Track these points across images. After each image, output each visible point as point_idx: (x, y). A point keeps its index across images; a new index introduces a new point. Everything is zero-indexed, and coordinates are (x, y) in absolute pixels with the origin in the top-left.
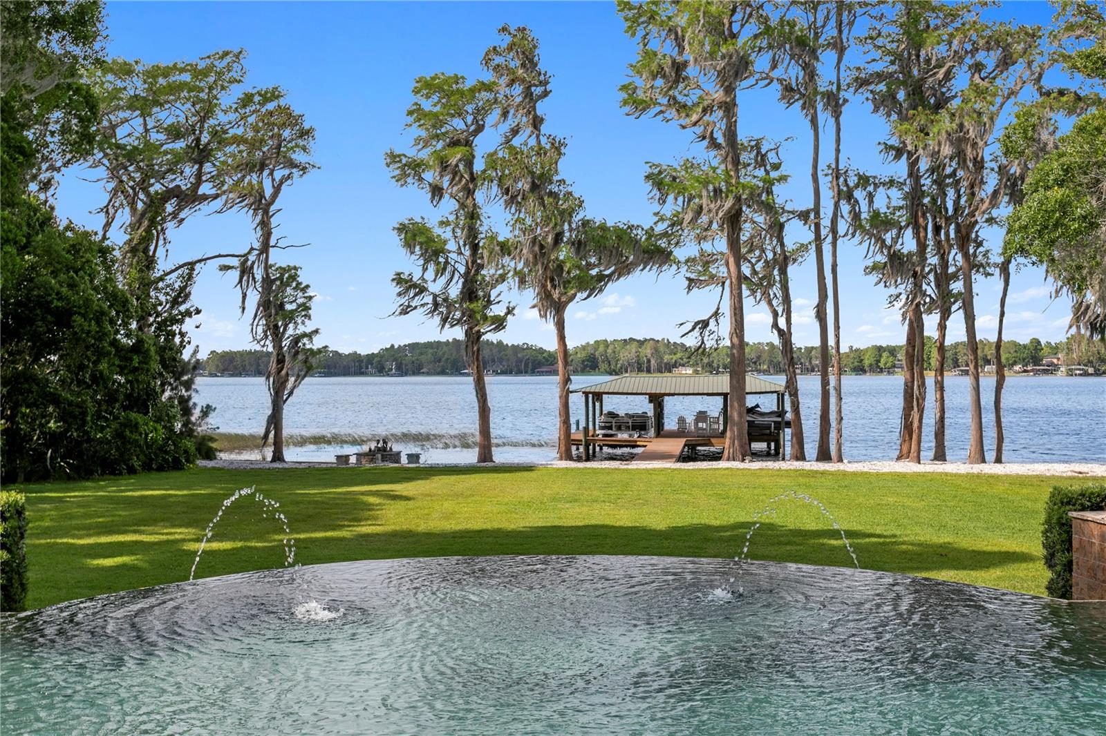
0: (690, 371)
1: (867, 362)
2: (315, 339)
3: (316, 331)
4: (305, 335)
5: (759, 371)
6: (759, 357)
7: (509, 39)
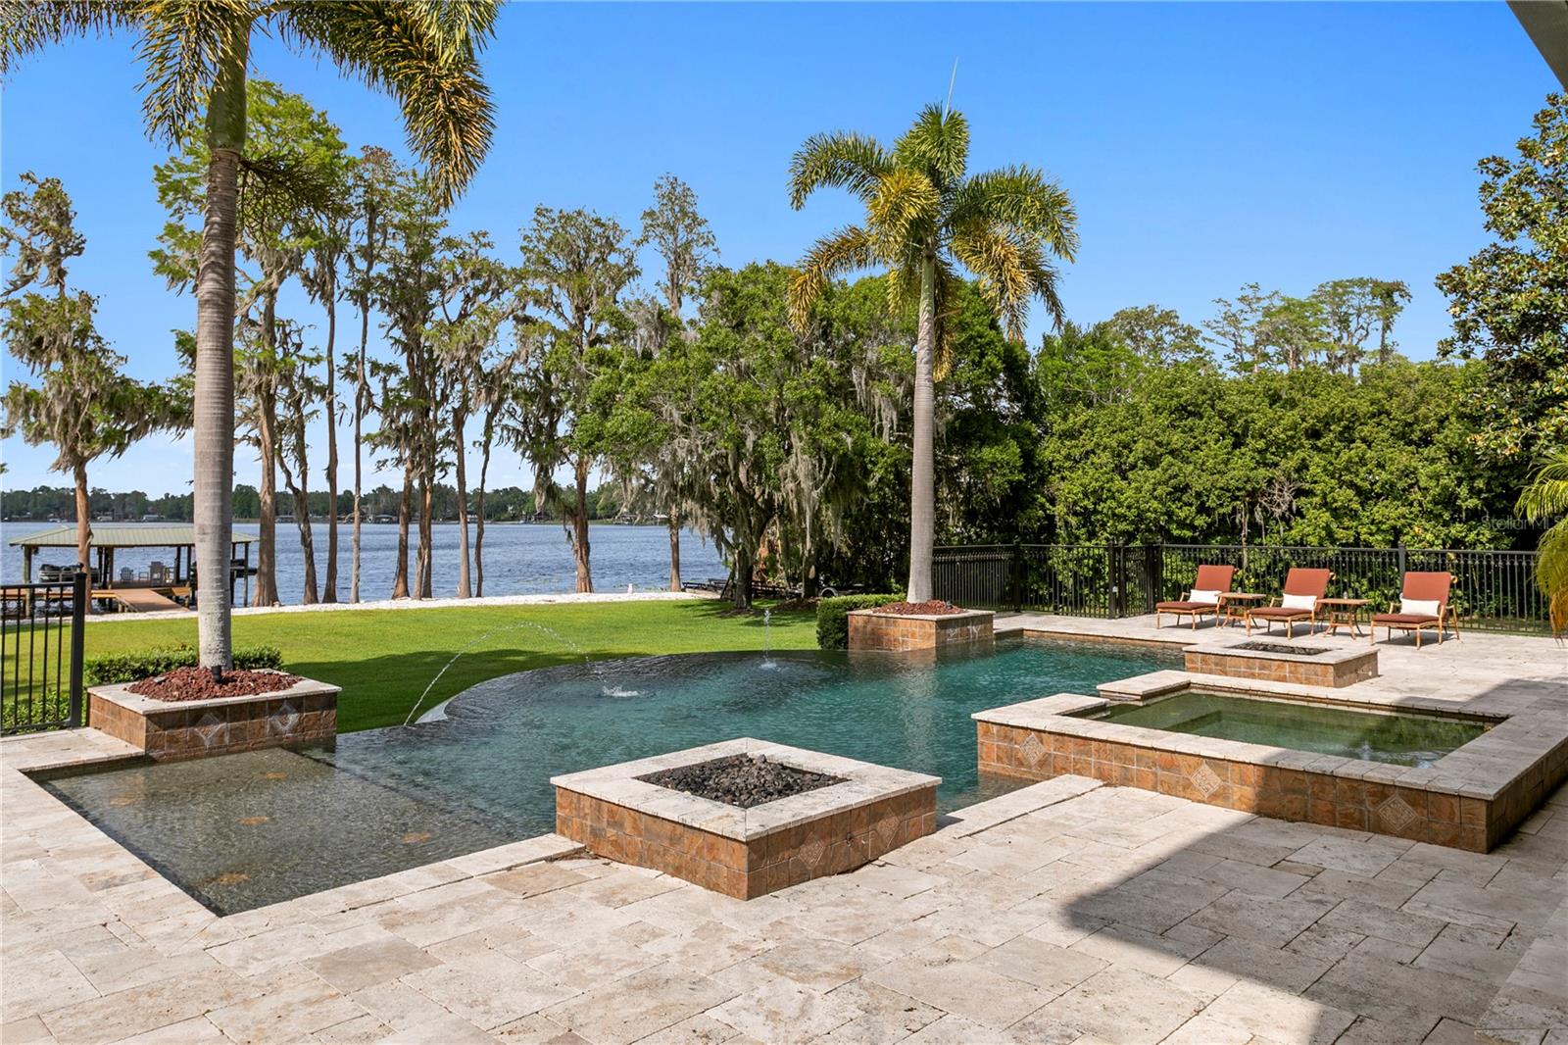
7: (35, 188)
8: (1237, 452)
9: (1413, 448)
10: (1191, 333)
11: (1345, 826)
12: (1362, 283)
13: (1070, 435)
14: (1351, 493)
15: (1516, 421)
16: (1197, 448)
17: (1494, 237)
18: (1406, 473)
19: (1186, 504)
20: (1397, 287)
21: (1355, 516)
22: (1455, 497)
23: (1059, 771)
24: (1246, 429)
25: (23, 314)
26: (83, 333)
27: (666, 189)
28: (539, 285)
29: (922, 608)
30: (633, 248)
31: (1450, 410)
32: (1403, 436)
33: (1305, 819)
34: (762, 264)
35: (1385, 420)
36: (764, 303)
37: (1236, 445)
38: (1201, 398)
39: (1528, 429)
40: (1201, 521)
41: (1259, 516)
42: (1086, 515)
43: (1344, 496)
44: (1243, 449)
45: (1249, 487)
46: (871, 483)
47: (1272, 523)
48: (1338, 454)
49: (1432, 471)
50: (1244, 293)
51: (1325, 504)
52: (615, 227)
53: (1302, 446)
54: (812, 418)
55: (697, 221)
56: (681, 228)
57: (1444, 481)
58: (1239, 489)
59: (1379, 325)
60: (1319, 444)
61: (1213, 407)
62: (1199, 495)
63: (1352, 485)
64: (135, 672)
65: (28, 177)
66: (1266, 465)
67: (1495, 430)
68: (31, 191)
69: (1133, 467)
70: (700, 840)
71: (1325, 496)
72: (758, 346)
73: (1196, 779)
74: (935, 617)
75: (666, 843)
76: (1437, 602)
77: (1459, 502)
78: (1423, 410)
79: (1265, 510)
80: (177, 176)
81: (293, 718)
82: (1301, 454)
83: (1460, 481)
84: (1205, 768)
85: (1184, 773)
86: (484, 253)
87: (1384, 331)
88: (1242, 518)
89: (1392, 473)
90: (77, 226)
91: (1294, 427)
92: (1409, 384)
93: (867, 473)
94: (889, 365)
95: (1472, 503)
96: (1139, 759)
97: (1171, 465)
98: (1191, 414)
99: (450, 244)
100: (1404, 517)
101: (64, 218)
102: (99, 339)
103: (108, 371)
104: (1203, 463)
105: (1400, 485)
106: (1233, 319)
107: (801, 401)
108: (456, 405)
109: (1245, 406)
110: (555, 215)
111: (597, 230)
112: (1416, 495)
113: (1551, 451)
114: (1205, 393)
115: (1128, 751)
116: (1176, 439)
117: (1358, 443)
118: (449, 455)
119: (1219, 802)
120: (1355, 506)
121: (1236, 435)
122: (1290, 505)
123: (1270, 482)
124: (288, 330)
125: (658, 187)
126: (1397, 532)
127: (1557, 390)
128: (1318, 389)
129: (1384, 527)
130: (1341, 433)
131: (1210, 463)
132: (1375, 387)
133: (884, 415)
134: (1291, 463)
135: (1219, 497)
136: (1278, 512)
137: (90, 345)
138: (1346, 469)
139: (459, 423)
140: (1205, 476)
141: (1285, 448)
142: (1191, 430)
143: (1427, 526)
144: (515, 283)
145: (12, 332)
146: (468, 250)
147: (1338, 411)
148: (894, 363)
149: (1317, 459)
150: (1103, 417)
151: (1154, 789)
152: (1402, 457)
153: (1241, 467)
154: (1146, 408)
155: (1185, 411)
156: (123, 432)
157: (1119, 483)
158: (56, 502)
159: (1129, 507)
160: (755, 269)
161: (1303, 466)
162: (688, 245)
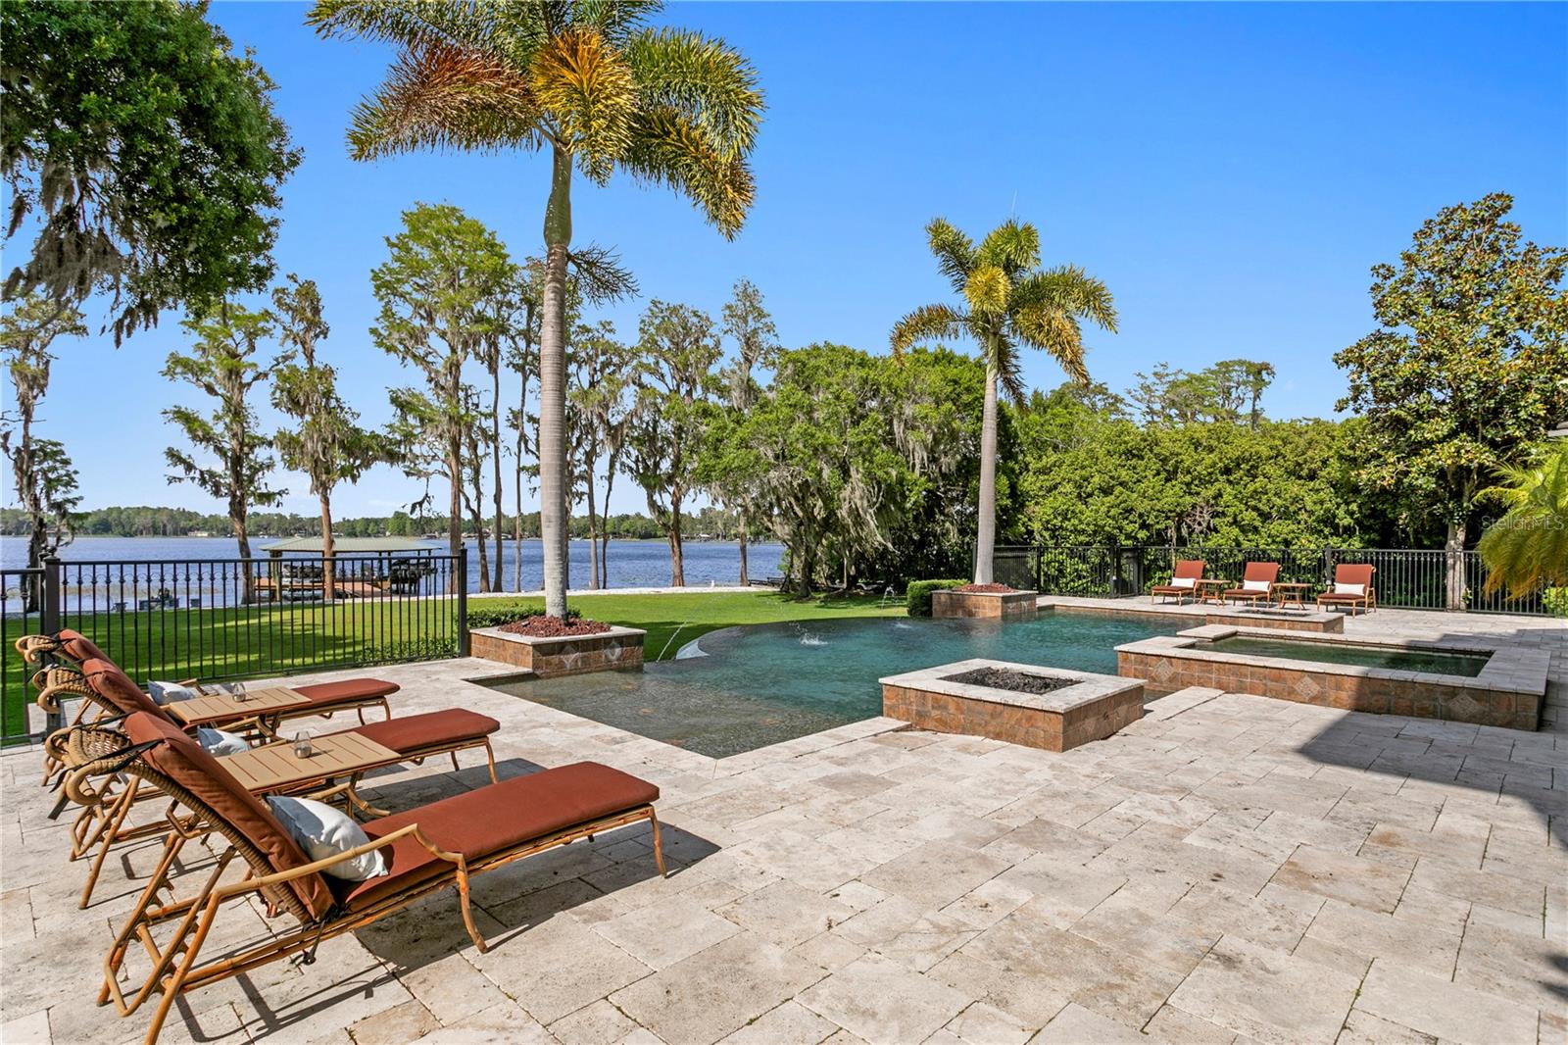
0: (205, 534)
1: (358, 530)
2: (79, 503)
3: (81, 498)
4: (68, 501)
5: (270, 535)
6: (269, 525)
7: (296, 286)
8: (1169, 484)
9: (1302, 481)
10: (1117, 399)
11: (1422, 716)
12: (1241, 363)
13: (1045, 471)
14: (1255, 514)
15: (1392, 460)
16: (1139, 481)
17: (1378, 325)
18: (1296, 500)
19: (1131, 522)
20: (1266, 367)
21: (1256, 530)
22: (1335, 516)
23: (1185, 685)
24: (1176, 468)
25: (286, 379)
26: (328, 394)
27: (741, 289)
28: (649, 359)
29: (988, 588)
30: (721, 335)
31: (1331, 453)
32: (1294, 473)
33: (1389, 712)
34: (821, 344)
35: (1280, 460)
36: (826, 372)
37: (1167, 480)
38: (1143, 444)
39: (1401, 466)
40: (1142, 535)
41: (1184, 532)
42: (1054, 532)
43: (1249, 516)
44: (1174, 482)
45: (1178, 510)
46: (908, 505)
47: (1194, 536)
48: (1246, 486)
49: (1317, 498)
50: (1156, 370)
51: (1235, 522)
52: (708, 319)
53: (1217, 480)
54: (868, 457)
55: (761, 315)
56: (750, 318)
57: (1327, 505)
58: (1170, 511)
59: (1252, 395)
60: (1231, 479)
61: (1151, 451)
62: (1141, 515)
63: (1255, 509)
64: (492, 620)
65: (292, 277)
66: (1190, 494)
67: (1375, 466)
68: (293, 288)
69: (1090, 495)
70: (1019, 714)
71: (1235, 516)
72: (830, 404)
73: (1299, 687)
74: (1001, 595)
75: (988, 718)
76: (1363, 586)
77: (1337, 521)
78: (1310, 453)
79: (1189, 527)
80: (388, 278)
81: (618, 651)
82: (1217, 485)
83: (1338, 505)
84: (1307, 680)
85: (1290, 683)
86: (608, 336)
87: (1255, 399)
88: (1172, 533)
89: (1286, 500)
90: (324, 316)
91: (1214, 465)
92: (1300, 434)
93: (905, 497)
94: (922, 419)
95: (1348, 521)
96: (1252, 674)
97: (1121, 493)
98: (1134, 456)
99: (585, 330)
100: (1293, 532)
101: (316, 311)
102: (337, 400)
103: (345, 422)
104: (1145, 492)
105: (1292, 509)
106: (1147, 389)
107: (861, 444)
108: (588, 449)
109: (1177, 450)
110: (664, 307)
111: (695, 320)
112: (1303, 516)
113: (1420, 482)
114: (1145, 440)
115: (1243, 670)
116: (1124, 474)
117: (1261, 478)
118: (582, 487)
119: (1318, 702)
120: (1257, 523)
121: (1168, 471)
122: (1209, 523)
123: (1194, 507)
124: (469, 392)
125: (735, 286)
126: (1287, 543)
127: (1428, 436)
128: (1230, 439)
129: (1278, 539)
130: (1248, 471)
131: (1151, 492)
132: (1273, 437)
133: (916, 455)
134: (1209, 492)
135: (1156, 517)
136: (1198, 529)
137: (333, 403)
138: (1252, 497)
139: (589, 462)
140: (1146, 501)
141: (1206, 481)
142: (1134, 468)
143: (1311, 538)
144: (632, 358)
145: (278, 392)
146: (597, 334)
147: (1247, 454)
148: (926, 417)
149: (1229, 490)
150: (1068, 458)
151: (1264, 695)
152: (1295, 488)
153: (1172, 495)
154: (1101, 452)
155: (1130, 454)
156: (352, 467)
157: (1080, 507)
158: (264, 523)
159: (1088, 525)
160: (816, 348)
161: (1219, 495)
162: (755, 331)
